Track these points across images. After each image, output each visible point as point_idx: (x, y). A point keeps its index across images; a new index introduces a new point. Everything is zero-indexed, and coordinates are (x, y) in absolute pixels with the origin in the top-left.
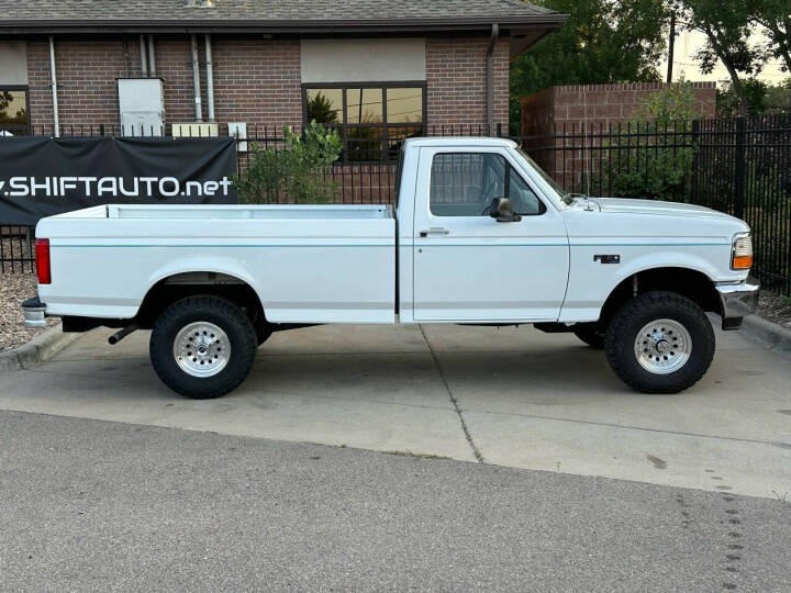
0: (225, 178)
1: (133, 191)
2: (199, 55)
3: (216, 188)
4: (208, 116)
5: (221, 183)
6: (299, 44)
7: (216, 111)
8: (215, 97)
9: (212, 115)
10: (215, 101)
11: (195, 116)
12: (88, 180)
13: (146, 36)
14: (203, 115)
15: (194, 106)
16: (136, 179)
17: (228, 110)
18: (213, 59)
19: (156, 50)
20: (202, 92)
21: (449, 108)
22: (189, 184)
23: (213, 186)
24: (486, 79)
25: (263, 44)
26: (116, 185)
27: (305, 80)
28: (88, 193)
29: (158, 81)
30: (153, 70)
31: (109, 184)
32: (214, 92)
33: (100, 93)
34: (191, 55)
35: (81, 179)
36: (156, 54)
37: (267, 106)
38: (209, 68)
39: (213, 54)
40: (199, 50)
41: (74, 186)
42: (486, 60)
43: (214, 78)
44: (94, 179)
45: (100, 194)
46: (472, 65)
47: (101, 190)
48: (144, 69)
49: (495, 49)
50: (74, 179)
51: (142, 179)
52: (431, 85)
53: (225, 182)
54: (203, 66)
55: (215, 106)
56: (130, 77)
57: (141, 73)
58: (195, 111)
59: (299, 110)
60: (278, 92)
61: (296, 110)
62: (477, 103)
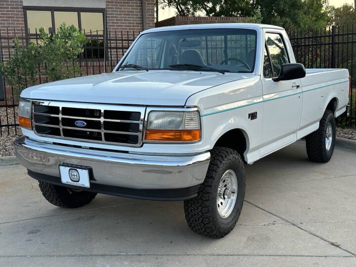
27: (25, 4)
52: (109, 11)
59: (22, 24)
60: (7, 11)
61: (20, 24)
62: (136, 23)
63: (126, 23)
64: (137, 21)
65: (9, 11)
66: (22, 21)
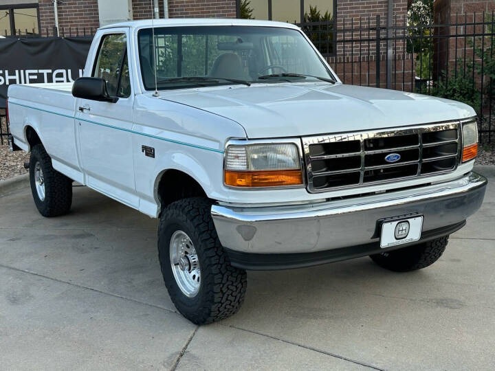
8: (170, 7)
10: (169, 11)
12: (45, 72)
15: (154, 14)
16: (81, 71)
20: (160, 4)
21: (356, 8)
26: (66, 75)
31: (61, 75)
35: (41, 71)
41: (35, 77)
44: (50, 71)
50: (36, 71)
66: (234, 11)
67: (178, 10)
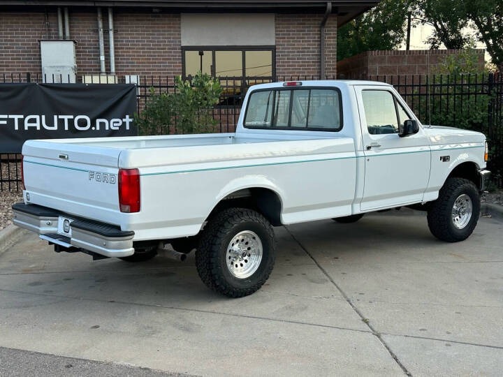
0: (127, 116)
1: (53, 126)
2: (103, 24)
3: (120, 124)
4: (110, 70)
5: (124, 120)
6: (180, 17)
7: (116, 66)
8: (115, 56)
9: (113, 70)
10: (116, 59)
11: (100, 70)
12: (16, 117)
13: (63, 8)
14: (106, 70)
15: (99, 62)
16: (55, 117)
17: (125, 66)
18: (114, 27)
19: (70, 19)
20: (105, 52)
21: (292, 66)
22: (98, 121)
23: (118, 122)
24: (320, 45)
25: (152, 17)
26: (39, 122)
27: (184, 44)
28: (17, 128)
29: (72, 43)
30: (68, 34)
31: (34, 121)
32: (115, 52)
33: (26, 52)
34: (97, 24)
35: (11, 116)
36: (70, 23)
37: (155, 63)
38: (111, 33)
39: (114, 24)
40: (103, 21)
41: (5, 122)
42: (320, 31)
43: (115, 41)
44: (22, 117)
45: (26, 128)
46: (310, 34)
47: (27, 125)
48: (61, 34)
49: (327, 22)
50: (6, 116)
51: (60, 117)
52: (279, 49)
53: (128, 120)
54: (106, 32)
55: (116, 63)
56: (49, 39)
57: (58, 37)
58: (100, 66)
59: (179, 66)
60: (164, 52)
61: (177, 66)
62: (313, 62)
63: (299, 62)
64: (314, 59)
65: (166, 52)
66: (179, 63)
67: (124, 59)
